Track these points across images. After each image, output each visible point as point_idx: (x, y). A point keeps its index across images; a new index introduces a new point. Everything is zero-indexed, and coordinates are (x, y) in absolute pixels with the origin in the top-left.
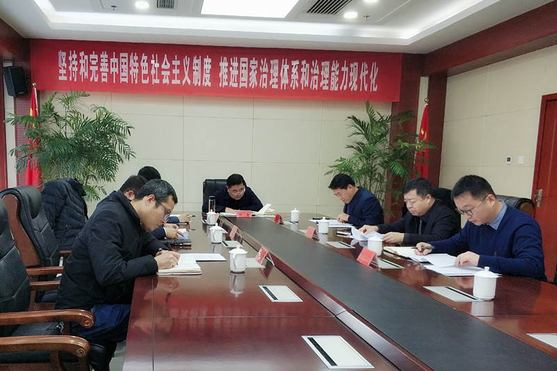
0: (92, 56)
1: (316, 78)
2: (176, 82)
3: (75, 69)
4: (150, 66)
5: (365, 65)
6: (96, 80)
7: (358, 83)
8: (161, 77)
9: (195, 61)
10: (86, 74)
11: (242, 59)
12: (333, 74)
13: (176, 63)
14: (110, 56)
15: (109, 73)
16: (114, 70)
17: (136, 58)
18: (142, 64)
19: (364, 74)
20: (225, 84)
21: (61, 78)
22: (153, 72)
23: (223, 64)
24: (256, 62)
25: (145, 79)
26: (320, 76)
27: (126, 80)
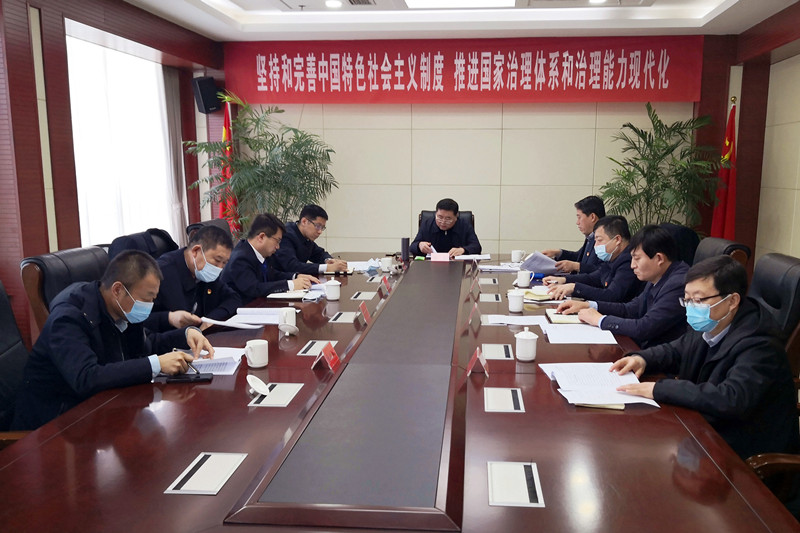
0: (296, 60)
1: (583, 74)
2: (399, 87)
3: (277, 76)
4: (367, 68)
5: (651, 54)
6: (302, 89)
7: (641, 78)
8: (380, 82)
9: (423, 59)
10: (290, 82)
11: (484, 54)
12: (606, 68)
13: (399, 63)
14: (318, 59)
15: (317, 80)
16: (323, 76)
17: (350, 59)
18: (357, 67)
19: (649, 66)
20: (462, 86)
21: (260, 88)
22: (370, 76)
23: (459, 62)
24: (502, 57)
25: (361, 84)
26: (588, 71)
27: (338, 88)
